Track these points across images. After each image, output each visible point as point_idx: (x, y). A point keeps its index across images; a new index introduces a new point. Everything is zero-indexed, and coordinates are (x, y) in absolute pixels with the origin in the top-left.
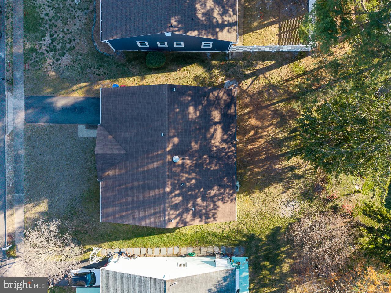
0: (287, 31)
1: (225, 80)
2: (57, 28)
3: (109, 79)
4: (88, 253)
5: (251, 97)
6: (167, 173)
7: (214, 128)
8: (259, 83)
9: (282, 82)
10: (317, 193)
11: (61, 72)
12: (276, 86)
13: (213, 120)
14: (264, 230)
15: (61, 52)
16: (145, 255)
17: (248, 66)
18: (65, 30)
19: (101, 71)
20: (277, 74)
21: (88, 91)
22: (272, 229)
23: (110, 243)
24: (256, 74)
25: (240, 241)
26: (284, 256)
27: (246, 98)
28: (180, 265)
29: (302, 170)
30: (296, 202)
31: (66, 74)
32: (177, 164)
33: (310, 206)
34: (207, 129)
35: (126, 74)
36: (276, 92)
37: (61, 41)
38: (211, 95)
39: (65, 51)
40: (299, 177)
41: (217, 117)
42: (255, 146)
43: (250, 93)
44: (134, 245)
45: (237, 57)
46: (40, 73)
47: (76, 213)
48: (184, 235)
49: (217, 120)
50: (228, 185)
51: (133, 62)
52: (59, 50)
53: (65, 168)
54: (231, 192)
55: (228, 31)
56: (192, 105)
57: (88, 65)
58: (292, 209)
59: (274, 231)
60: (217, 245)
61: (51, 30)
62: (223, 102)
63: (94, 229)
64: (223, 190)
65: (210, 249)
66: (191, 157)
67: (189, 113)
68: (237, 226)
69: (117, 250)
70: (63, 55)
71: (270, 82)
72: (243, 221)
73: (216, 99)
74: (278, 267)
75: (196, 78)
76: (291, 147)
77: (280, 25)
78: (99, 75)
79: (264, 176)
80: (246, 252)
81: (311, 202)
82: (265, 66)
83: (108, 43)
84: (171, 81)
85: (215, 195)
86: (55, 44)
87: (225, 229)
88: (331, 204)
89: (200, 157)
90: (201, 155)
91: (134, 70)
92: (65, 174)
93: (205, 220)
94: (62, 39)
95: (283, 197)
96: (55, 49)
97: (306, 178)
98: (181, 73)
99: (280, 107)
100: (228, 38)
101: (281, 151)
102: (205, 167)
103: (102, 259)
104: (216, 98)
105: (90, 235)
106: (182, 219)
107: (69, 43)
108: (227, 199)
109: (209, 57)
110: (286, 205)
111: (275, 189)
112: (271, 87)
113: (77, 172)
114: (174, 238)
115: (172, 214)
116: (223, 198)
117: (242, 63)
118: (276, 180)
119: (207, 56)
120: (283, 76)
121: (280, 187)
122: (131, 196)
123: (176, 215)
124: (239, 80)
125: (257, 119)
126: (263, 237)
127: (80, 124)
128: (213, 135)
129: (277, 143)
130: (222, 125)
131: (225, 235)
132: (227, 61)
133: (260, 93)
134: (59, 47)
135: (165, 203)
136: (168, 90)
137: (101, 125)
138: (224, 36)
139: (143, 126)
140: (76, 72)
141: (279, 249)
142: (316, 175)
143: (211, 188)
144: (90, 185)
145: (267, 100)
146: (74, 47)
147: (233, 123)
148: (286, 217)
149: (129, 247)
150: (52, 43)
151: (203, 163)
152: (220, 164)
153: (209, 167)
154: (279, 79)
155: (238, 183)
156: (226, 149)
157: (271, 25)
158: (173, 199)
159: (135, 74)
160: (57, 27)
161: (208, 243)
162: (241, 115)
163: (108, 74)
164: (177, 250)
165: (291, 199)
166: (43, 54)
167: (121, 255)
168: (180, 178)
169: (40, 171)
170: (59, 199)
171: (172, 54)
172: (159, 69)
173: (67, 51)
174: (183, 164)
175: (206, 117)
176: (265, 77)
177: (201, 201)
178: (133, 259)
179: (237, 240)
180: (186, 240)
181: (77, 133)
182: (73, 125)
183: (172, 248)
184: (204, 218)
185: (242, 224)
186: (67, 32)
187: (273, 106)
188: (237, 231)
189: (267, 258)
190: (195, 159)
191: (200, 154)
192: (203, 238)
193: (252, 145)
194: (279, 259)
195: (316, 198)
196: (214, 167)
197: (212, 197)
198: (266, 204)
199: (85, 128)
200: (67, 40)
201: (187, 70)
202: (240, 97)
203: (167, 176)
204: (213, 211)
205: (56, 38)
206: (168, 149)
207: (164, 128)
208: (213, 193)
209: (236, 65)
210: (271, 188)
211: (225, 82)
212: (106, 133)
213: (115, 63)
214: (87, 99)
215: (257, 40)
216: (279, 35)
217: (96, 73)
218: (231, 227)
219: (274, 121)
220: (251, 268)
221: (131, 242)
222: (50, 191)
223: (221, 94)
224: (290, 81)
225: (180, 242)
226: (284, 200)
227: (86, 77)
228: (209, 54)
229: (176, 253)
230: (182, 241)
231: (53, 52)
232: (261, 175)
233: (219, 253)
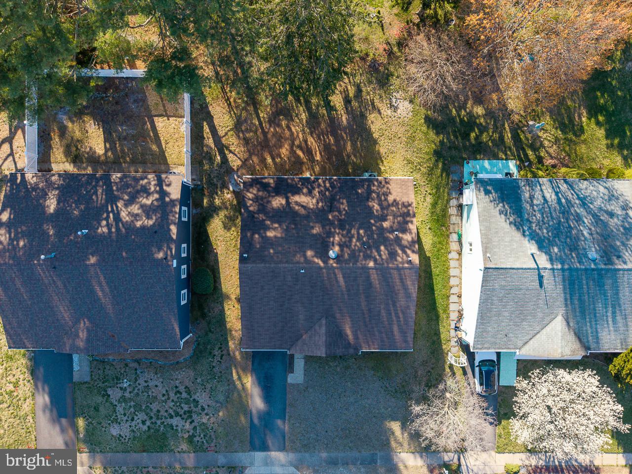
0: (164, 106)
1: (229, 189)
2: (161, 409)
3: (228, 343)
4: (456, 371)
5: (251, 154)
6: (351, 265)
7: (294, 206)
8: (233, 144)
9: (232, 113)
10: (380, 68)
11: (218, 405)
12: (238, 120)
13: (283, 207)
14: (428, 138)
15: (192, 405)
16: (460, 296)
17: (211, 160)
18: (163, 399)
19: (216, 353)
20: (221, 120)
21: (244, 370)
22: (428, 127)
23: (443, 342)
24: (222, 148)
25: (443, 170)
26: (463, 113)
27: (253, 161)
28: (471, 250)
29: (349, 87)
30: (393, 96)
31: (221, 398)
32: (340, 253)
33: (398, 77)
34: (295, 214)
35: (221, 320)
36: (246, 121)
37: (178, 404)
38: (251, 209)
39: (191, 399)
40: (359, 91)
41: (279, 201)
42: (317, 149)
43: (246, 156)
44: (446, 309)
45: (198, 173)
46: (220, 431)
47: (403, 386)
48: (434, 245)
49: (284, 202)
50: (367, 188)
51: (206, 310)
52: (190, 407)
53: (344, 401)
54: (376, 183)
55: (169, 185)
56: (265, 233)
57: (209, 369)
58: (401, 101)
59: (431, 126)
60: (448, 201)
61: (163, 418)
62: (260, 193)
63: (424, 363)
64: (374, 194)
65: (453, 211)
66: (330, 234)
67: (275, 237)
68: (423, 174)
69: (453, 333)
70: (196, 402)
71: (231, 130)
72: (416, 167)
73: (257, 202)
74: (477, 121)
75: (227, 227)
76: (319, 102)
77: (156, 116)
78: (222, 355)
79: (358, 139)
80: (458, 163)
81: (392, 75)
82: (211, 136)
83: (183, 341)
84: (230, 261)
85: (380, 205)
86: (182, 412)
87: (427, 191)
88: (395, 49)
89: (331, 223)
90: (328, 222)
91: (216, 310)
92: (352, 400)
93: (411, 217)
94: (176, 402)
95: (385, 113)
96: (189, 412)
97: (360, 82)
98: (220, 248)
99: (265, 116)
100: (177, 186)
101: (324, 115)
102: (343, 217)
103: (464, 353)
104: (255, 202)
105: (432, 369)
106: (408, 246)
107: (181, 393)
108: (385, 189)
109: (199, 210)
110: (396, 109)
111: (375, 124)
112: (238, 127)
113: (350, 385)
114: (438, 259)
115: (402, 259)
116: (383, 194)
117: (206, 167)
118: (363, 123)
119: (197, 213)
120: (224, 111)
121: (372, 117)
122: (380, 311)
123: (404, 255)
124: (230, 171)
125: (281, 147)
126: (438, 139)
127: (287, 380)
128: (302, 206)
129: (313, 120)
130: (289, 195)
131: (434, 191)
132: (203, 187)
133: (246, 141)
134: (186, 408)
135: (388, 268)
136: (247, 263)
137: (289, 349)
138: (175, 192)
139: (291, 296)
140: (219, 386)
141: (453, 119)
142: (357, 68)
143: (370, 209)
144: (366, 369)
145: (256, 132)
146: (186, 387)
147: (287, 181)
148: (412, 110)
149: (448, 317)
150: (181, 416)
151: (340, 220)
152: (340, 198)
153: (344, 212)
154: (228, 117)
155: (367, 174)
156: (321, 191)
157: (155, 128)
158: (384, 257)
159: (221, 308)
160: (159, 409)
161: (445, 214)
162: (275, 168)
163: (221, 344)
164: (454, 255)
165: (388, 102)
166: (195, 428)
167: (458, 328)
168: (357, 248)
169: (348, 432)
170: (384, 407)
171: (195, 259)
172: (215, 276)
173: (191, 397)
174: (340, 245)
175: (279, 216)
176: (224, 136)
177: (386, 223)
178: (465, 313)
179: (442, 175)
180: (440, 243)
181: (298, 384)
182: (288, 389)
183: (450, 261)
184: (408, 219)
185: (420, 169)
186: (166, 397)
187: (264, 125)
188: (429, 175)
189: (466, 136)
190: (333, 230)
191: (328, 224)
192: (438, 220)
193: (316, 154)
194: (467, 118)
195: (388, 70)
196: (344, 206)
197: (382, 208)
198: (395, 137)
199: (292, 374)
200: (177, 396)
201: (216, 241)
202: (252, 171)
203: (355, 266)
204: (400, 207)
205: (174, 411)
206: (322, 264)
207: (294, 268)
208: (376, 207)
209: (209, 175)
210: (373, 130)
211: (231, 189)
212: (300, 342)
213: (207, 334)
214: (254, 371)
215: (176, 147)
216: (168, 117)
217: (220, 360)
218: (424, 184)
219: (284, 123)
220: (478, 157)
221: (443, 315)
222: (374, 420)
223: (250, 195)
224: (230, 102)
225: (442, 251)
226: (389, 112)
227: (225, 373)
228: (194, 211)
229: (457, 256)
230: (442, 248)
231: (193, 414)
232: (356, 142)
233: (458, 199)
